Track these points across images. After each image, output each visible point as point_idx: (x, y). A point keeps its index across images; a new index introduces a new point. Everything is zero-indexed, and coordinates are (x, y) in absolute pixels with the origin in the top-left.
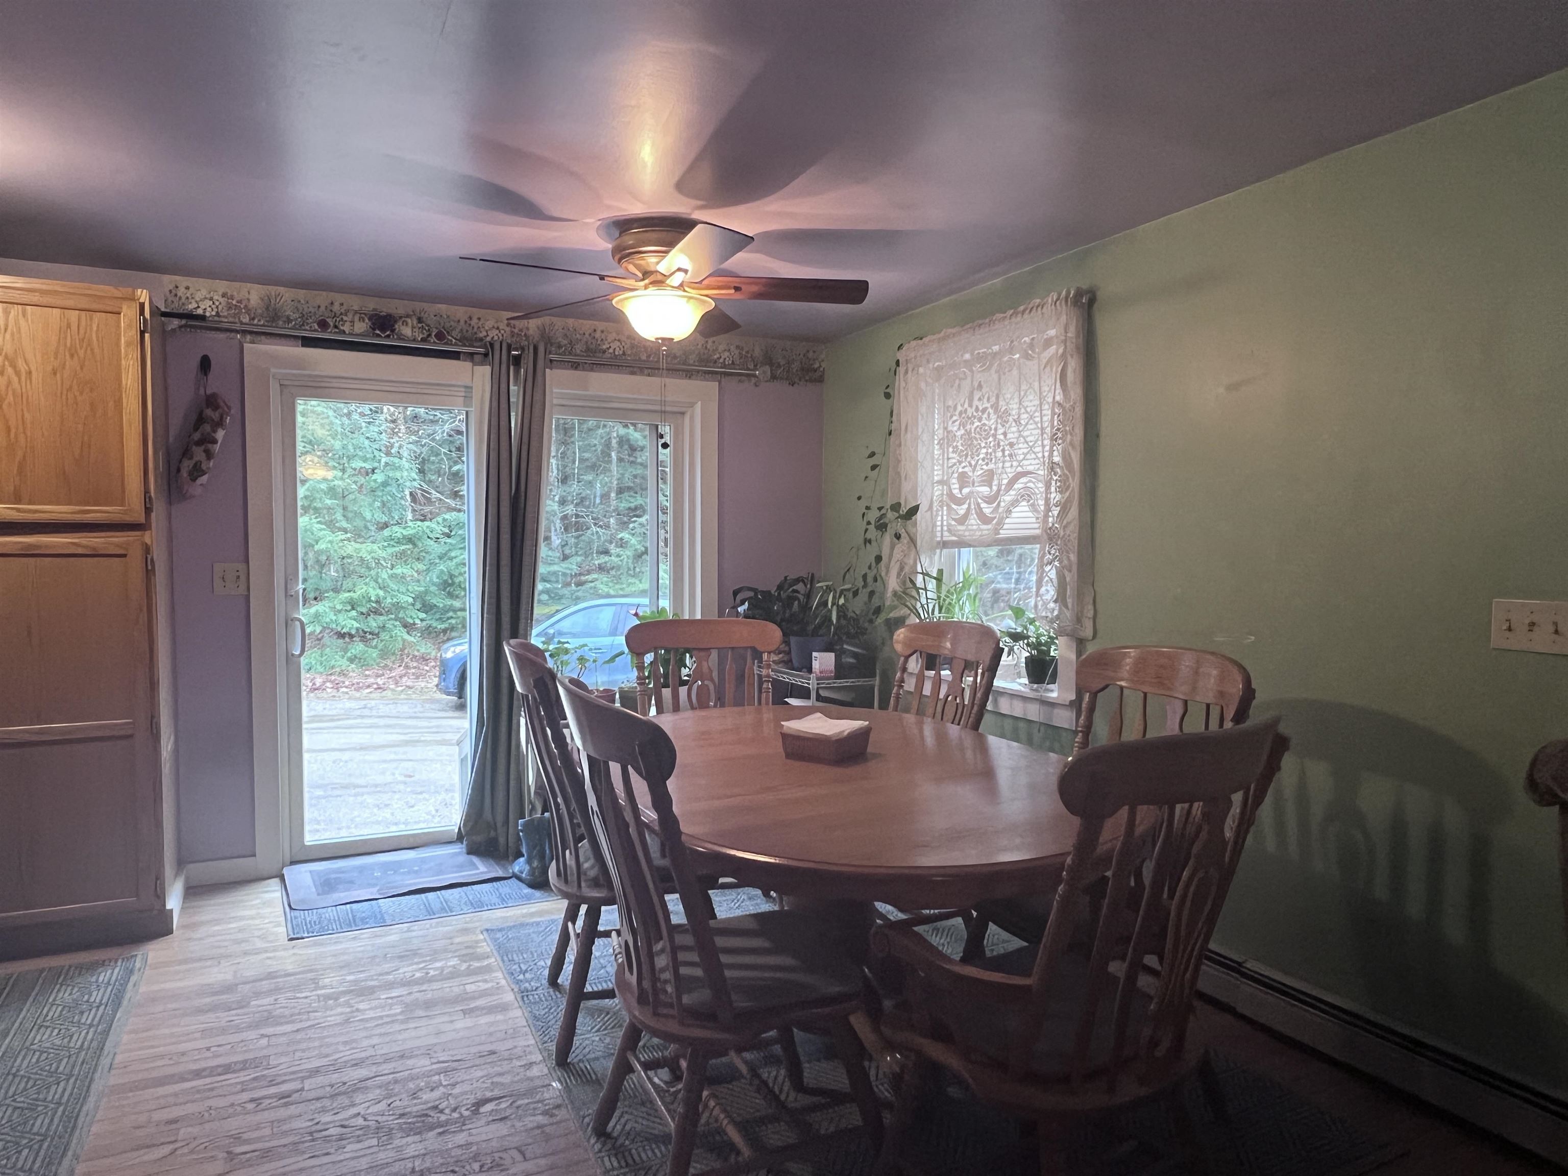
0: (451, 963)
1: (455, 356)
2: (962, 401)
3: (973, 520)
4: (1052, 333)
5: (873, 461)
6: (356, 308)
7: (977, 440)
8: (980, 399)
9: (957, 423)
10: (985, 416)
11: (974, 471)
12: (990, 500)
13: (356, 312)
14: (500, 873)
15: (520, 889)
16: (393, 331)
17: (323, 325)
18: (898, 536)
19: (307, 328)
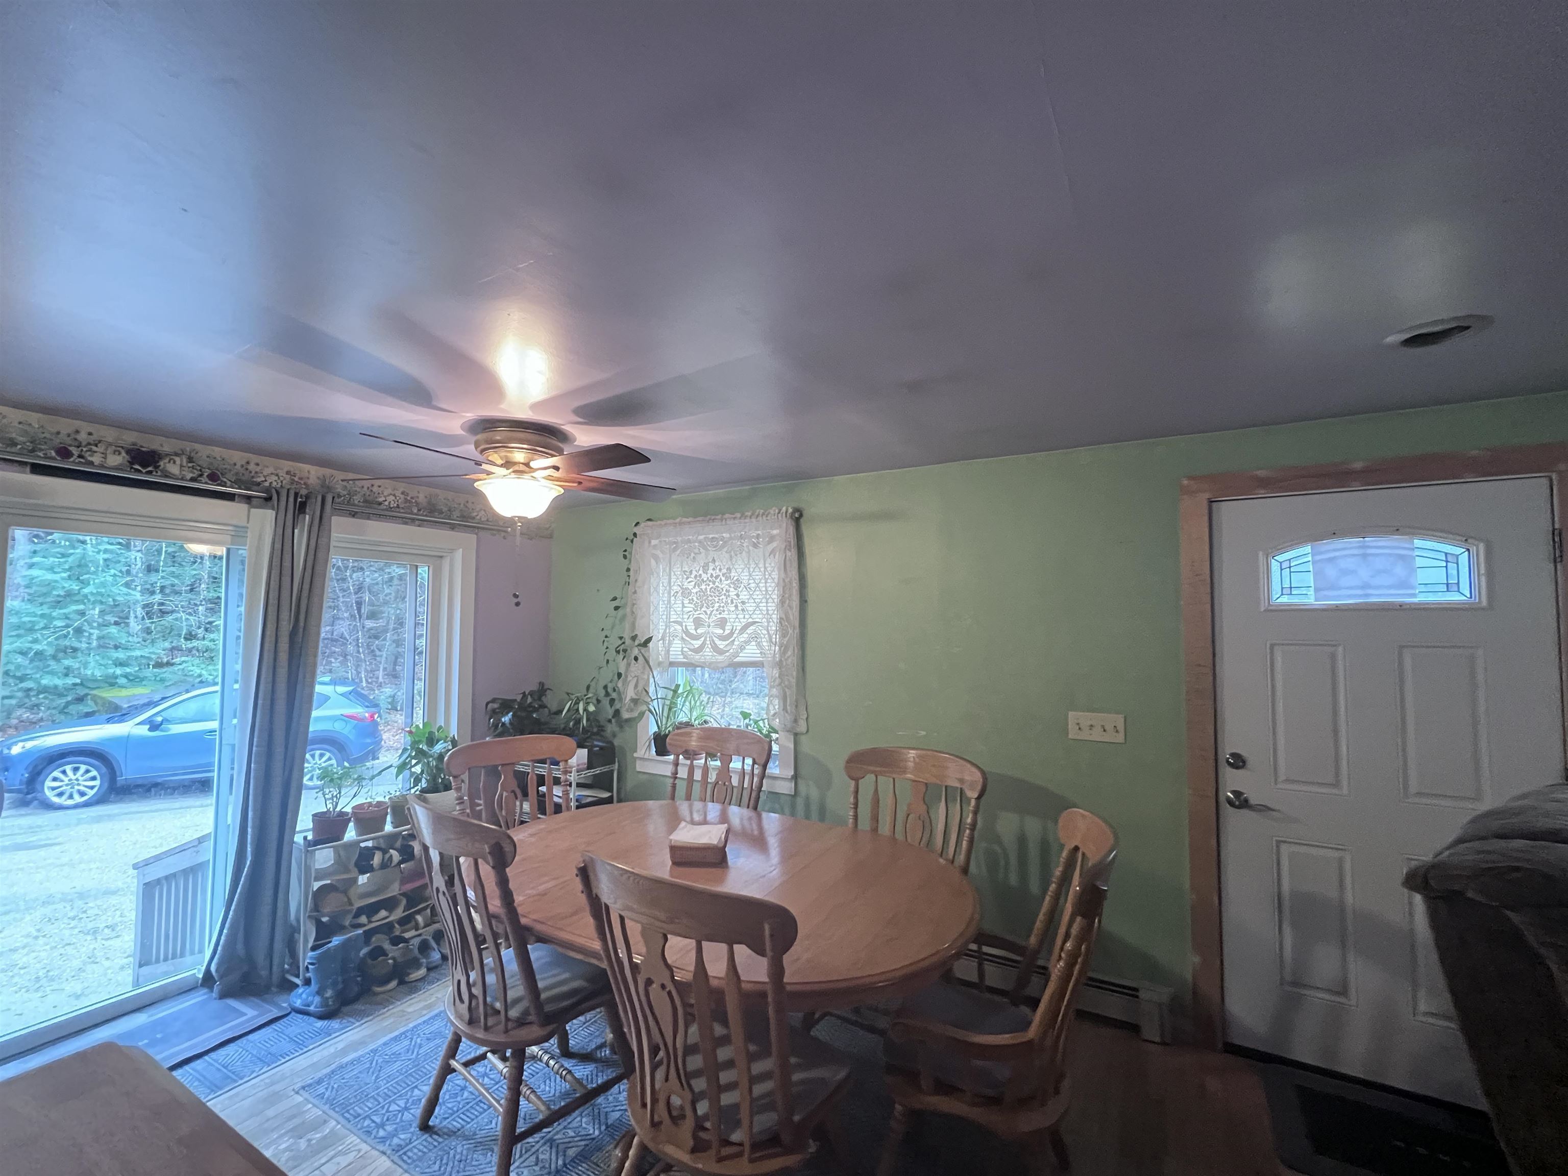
0: (283, 1146)
1: (230, 497)
2: (697, 569)
3: (708, 652)
4: (775, 532)
5: (616, 603)
6: (110, 440)
7: (711, 596)
8: (714, 569)
9: (693, 583)
10: (718, 580)
11: (709, 618)
12: (723, 638)
13: (110, 444)
14: (276, 1013)
15: (311, 1025)
16: (157, 467)
18: (636, 659)
19: (39, 454)
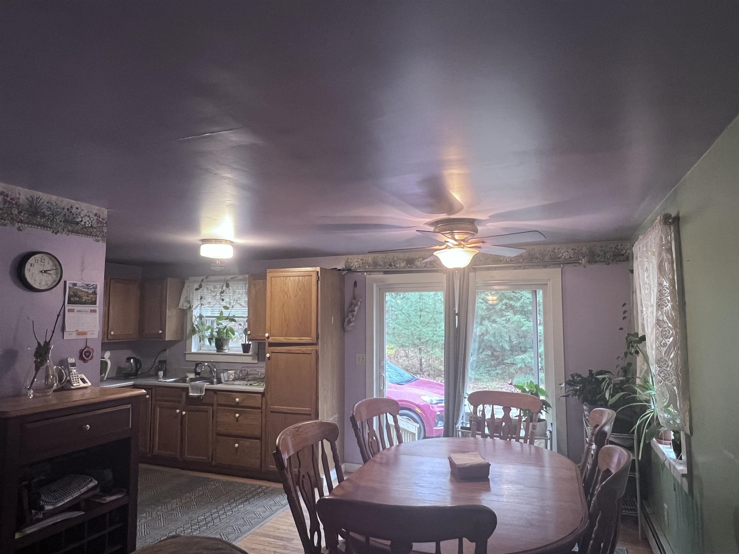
1: (436, 271)
13: (401, 259)
16: (414, 264)
17: (390, 265)
18: (637, 352)
19: (385, 267)
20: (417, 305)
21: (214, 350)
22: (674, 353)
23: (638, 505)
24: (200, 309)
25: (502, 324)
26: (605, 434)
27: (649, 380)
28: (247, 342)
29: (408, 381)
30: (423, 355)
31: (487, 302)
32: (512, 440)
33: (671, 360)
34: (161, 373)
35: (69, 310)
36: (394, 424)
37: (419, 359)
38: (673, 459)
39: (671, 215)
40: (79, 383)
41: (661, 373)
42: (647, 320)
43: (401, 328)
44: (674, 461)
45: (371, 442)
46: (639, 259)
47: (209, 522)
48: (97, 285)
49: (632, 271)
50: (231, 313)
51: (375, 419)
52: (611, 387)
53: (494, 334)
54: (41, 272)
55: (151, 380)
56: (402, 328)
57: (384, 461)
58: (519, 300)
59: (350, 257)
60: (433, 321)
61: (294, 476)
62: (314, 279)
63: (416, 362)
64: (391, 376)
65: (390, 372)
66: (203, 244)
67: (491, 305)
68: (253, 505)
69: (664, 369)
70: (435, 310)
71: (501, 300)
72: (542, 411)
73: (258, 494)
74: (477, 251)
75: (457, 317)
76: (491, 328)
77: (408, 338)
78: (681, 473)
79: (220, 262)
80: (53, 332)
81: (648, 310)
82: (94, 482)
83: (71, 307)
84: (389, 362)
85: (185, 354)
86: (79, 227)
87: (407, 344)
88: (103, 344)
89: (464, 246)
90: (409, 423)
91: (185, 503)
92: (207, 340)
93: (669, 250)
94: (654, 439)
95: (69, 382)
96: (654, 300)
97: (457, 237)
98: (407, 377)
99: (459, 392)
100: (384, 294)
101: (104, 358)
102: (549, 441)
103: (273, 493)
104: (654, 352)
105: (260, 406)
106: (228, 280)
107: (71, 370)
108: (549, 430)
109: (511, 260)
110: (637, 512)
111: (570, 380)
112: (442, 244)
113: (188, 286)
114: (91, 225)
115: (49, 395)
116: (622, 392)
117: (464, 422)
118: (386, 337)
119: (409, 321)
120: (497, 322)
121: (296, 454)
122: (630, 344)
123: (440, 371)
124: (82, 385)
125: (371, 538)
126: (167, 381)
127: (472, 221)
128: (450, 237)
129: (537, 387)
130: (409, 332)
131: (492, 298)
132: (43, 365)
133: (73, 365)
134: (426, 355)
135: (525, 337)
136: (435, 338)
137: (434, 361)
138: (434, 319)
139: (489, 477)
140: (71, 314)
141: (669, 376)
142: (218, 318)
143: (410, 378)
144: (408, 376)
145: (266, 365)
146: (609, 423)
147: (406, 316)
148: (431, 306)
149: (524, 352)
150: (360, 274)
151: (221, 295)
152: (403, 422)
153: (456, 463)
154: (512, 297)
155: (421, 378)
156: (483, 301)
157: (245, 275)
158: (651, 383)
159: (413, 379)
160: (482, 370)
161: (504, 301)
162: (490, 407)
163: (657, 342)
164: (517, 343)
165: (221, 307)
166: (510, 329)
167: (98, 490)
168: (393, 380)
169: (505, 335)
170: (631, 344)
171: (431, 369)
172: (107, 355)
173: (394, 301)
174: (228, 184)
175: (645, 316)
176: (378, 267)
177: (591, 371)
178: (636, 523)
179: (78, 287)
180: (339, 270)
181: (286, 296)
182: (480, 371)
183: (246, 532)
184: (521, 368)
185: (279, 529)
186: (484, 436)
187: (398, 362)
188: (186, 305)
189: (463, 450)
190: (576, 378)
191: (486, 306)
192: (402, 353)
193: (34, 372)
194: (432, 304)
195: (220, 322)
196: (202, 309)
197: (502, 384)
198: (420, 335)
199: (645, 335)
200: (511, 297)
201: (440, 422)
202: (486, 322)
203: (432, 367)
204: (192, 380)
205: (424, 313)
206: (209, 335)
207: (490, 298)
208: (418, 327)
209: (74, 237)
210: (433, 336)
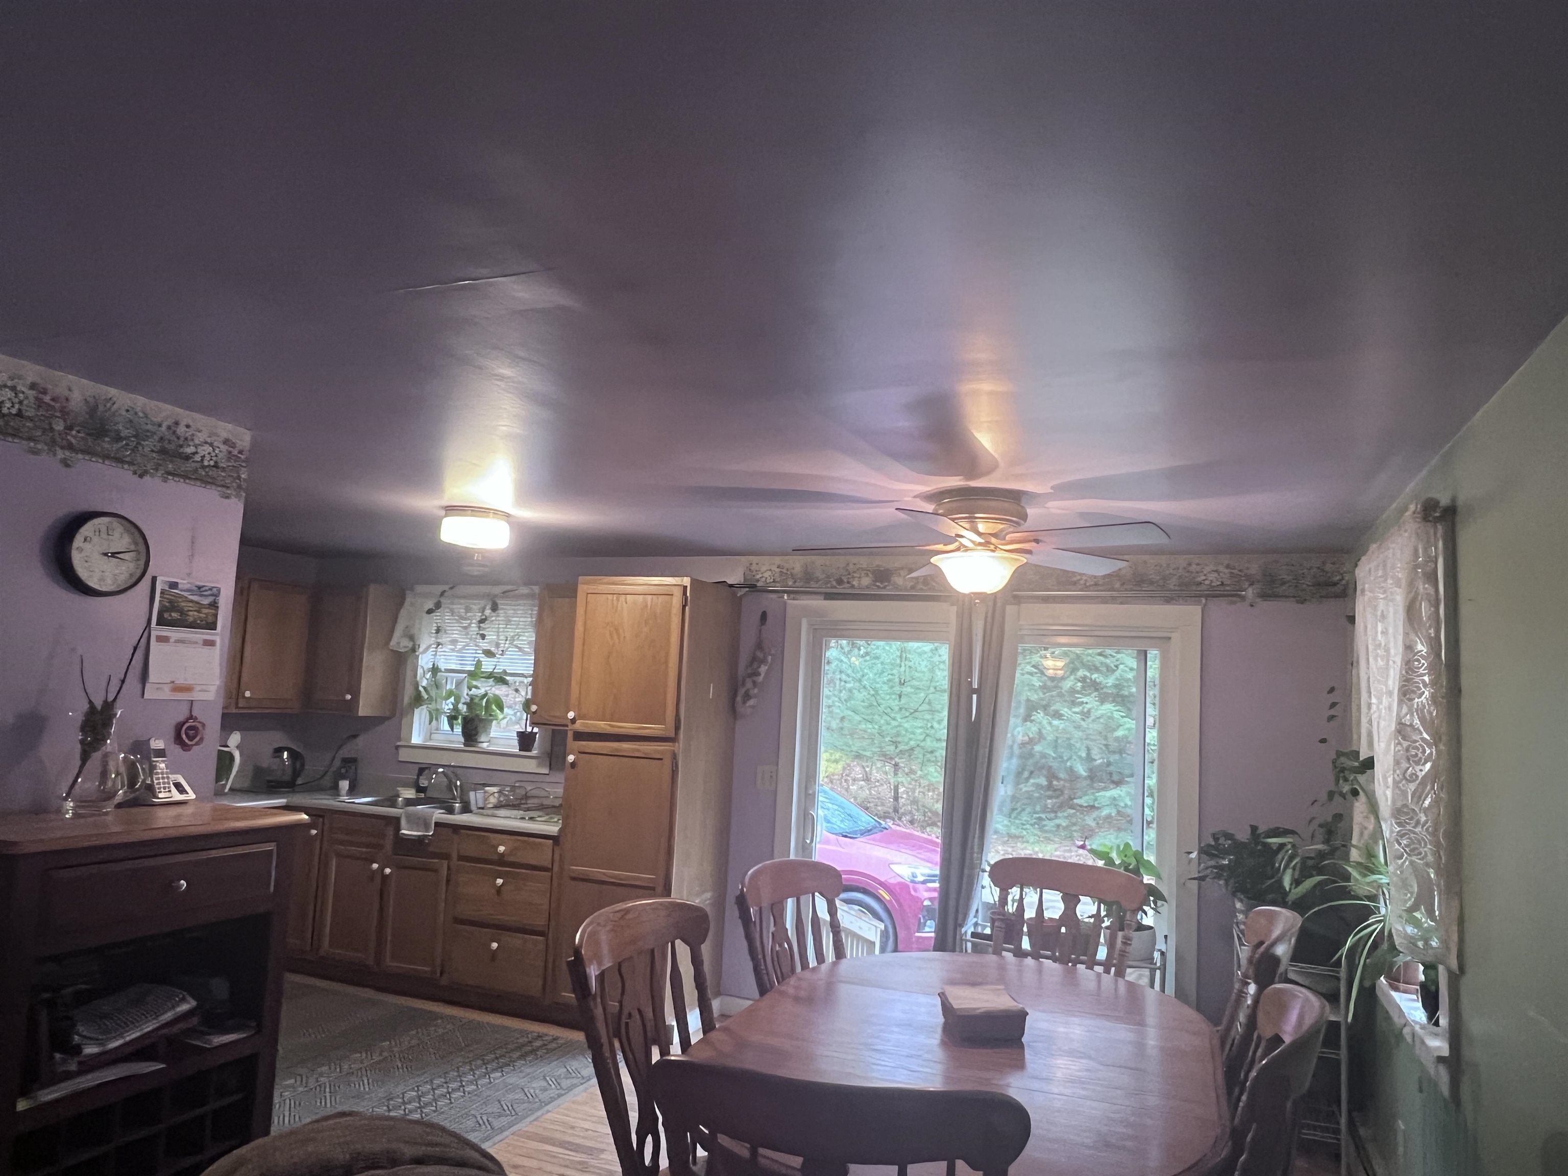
1: (936, 599)
6: (865, 566)
13: (864, 570)
16: (889, 582)
17: (840, 581)
18: (1355, 793)
19: (829, 585)
20: (895, 672)
21: (459, 742)
22: (1432, 797)
23: (1343, 1121)
24: (434, 653)
25: (1074, 722)
26: (1276, 960)
27: (1379, 852)
28: (529, 729)
29: (867, 832)
30: (901, 778)
31: (1042, 673)
32: (1079, 966)
33: (1426, 811)
34: (344, 785)
35: (161, 639)
36: (828, 918)
37: (892, 787)
38: (1421, 1024)
39: (1438, 502)
40: (170, 791)
41: (1402, 836)
42: (1378, 723)
43: (857, 718)
44: (1423, 1027)
45: (777, 952)
46: (1367, 593)
47: (426, 1105)
48: (219, 590)
49: (1352, 619)
50: (499, 665)
51: (790, 903)
52: (1296, 863)
53: (1056, 741)
54: (106, 554)
55: (323, 797)
56: (860, 719)
57: (802, 994)
58: (1114, 671)
59: (754, 559)
60: (925, 707)
61: (609, 1016)
62: (677, 601)
63: (886, 792)
64: (829, 817)
65: (828, 809)
66: (446, 516)
67: (1052, 679)
68: (521, 1075)
69: (1410, 830)
70: (933, 684)
71: (1074, 670)
72: (1146, 908)
73: (533, 1051)
74: (1023, 559)
75: (975, 697)
76: (1049, 728)
77: (873, 740)
78: (1436, 1055)
79: (483, 557)
80: (123, 682)
81: (1381, 703)
82: (189, 1003)
83: (165, 631)
84: (826, 788)
85: (397, 747)
86: (190, 466)
87: (868, 754)
88: (224, 716)
89: (996, 547)
90: (863, 918)
91: (378, 1063)
92: (446, 719)
93: (1432, 578)
94: (1382, 978)
95: (150, 789)
96: (1393, 682)
97: (981, 527)
98: (865, 822)
99: (972, 859)
100: (822, 640)
101: (228, 746)
102: (1158, 973)
103: (566, 1050)
104: (1389, 793)
105: (547, 864)
106: (496, 596)
107: (156, 765)
108: (1159, 950)
109: (1096, 585)
110: (1340, 1135)
111: (1209, 845)
112: (949, 540)
113: (412, 604)
114: (216, 462)
115: (106, 814)
116: (1319, 875)
117: (980, 922)
118: (824, 737)
119: (875, 704)
120: (1062, 715)
121: (617, 967)
122: (1341, 773)
123: (935, 813)
124: (177, 796)
125: (762, 1151)
126: (357, 801)
127: (1015, 496)
128: (967, 526)
129: (1138, 856)
130: (874, 728)
131: (1053, 664)
132: (96, 750)
133: (161, 753)
134: (909, 779)
135: (1121, 752)
136: (929, 744)
137: (924, 793)
138: (930, 703)
139: (1023, 1040)
140: (164, 647)
141: (1420, 844)
142: (472, 675)
143: (871, 824)
144: (866, 820)
145: (566, 780)
146: (1287, 938)
147: (869, 694)
148: (924, 676)
149: (1118, 783)
150: (774, 596)
151: (479, 627)
152: (849, 917)
153: (955, 1007)
154: (1098, 665)
155: (893, 827)
156: (1036, 671)
157: (533, 587)
158: (1382, 860)
159: (876, 827)
160: (1025, 817)
161: (1081, 673)
162: (1036, 893)
163: (1398, 772)
164: (1103, 763)
165: (478, 652)
166: (1091, 732)
167: (195, 1021)
168: (835, 827)
169: (1078, 745)
170: (1342, 775)
171: (918, 810)
172: (235, 739)
173: (845, 660)
174: (504, 390)
175: (1375, 716)
176: (813, 584)
177: (1254, 829)
178: (1338, 1157)
179: (181, 590)
180: (731, 586)
181: (615, 637)
182: (1020, 820)
183: (502, 1130)
184: (1109, 817)
185: (573, 1128)
186: (1020, 953)
187: (847, 790)
188: (406, 644)
189: (972, 981)
190: (1222, 841)
191: (1040, 681)
192: (858, 772)
193: (79, 763)
194: (925, 670)
195: (475, 683)
196: (438, 653)
197: (1068, 848)
198: (898, 735)
199: (1373, 757)
200: (1094, 666)
201: (929, 922)
202: (1039, 716)
203: (920, 804)
204: (409, 802)
205: (909, 689)
206: (449, 709)
207: (1049, 663)
208: (894, 719)
209: (176, 487)
210: (924, 740)
